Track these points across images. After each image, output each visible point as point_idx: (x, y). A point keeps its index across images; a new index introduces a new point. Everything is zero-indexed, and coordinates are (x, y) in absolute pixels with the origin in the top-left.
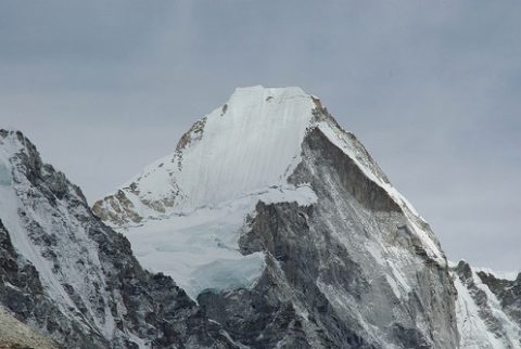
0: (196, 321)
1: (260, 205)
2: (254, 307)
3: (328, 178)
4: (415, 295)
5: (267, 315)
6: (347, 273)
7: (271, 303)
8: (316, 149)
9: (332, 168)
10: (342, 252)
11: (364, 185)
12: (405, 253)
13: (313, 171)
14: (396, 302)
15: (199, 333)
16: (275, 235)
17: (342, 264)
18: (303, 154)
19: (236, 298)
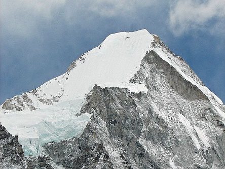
0: (10, 147)
1: (96, 88)
2: (80, 148)
3: (158, 80)
4: (213, 149)
5: (87, 153)
6: (163, 134)
7: (90, 144)
8: (152, 63)
9: (162, 75)
10: (160, 121)
11: (183, 84)
12: (210, 124)
13: (147, 75)
14: (197, 152)
15: (11, 155)
16: (108, 108)
17: (160, 128)
18: (142, 65)
19: (70, 144)
